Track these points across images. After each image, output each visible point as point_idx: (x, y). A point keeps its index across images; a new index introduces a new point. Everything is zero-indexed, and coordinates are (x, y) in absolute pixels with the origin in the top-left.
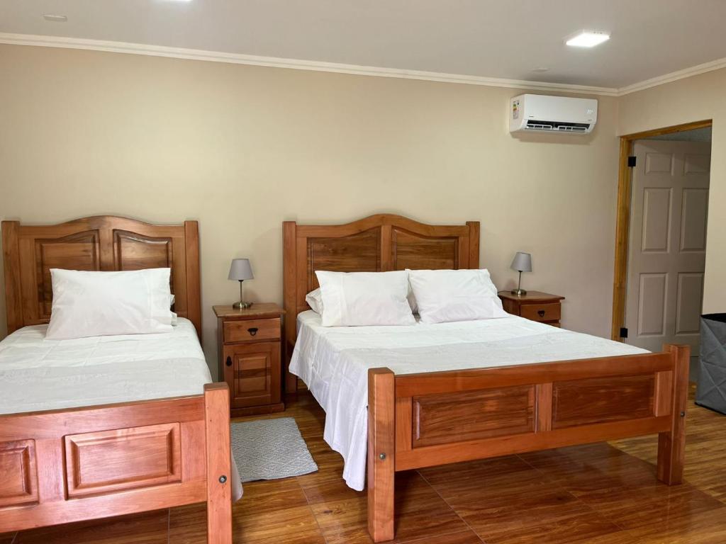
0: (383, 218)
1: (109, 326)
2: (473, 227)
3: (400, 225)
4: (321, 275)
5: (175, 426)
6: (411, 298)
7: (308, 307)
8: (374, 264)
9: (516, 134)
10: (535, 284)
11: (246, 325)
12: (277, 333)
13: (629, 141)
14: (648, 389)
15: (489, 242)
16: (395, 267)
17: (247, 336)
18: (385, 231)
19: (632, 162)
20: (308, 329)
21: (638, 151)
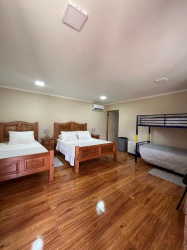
0: (72, 123)
1: (22, 142)
2: (86, 124)
3: (75, 124)
4: (62, 132)
5: (44, 157)
6: (77, 136)
7: (58, 138)
8: (70, 130)
9: (93, 110)
10: (95, 133)
11: (48, 141)
12: (54, 142)
13: (108, 112)
14: (112, 147)
15: (89, 127)
16: (74, 130)
17: (48, 143)
18: (72, 124)
19: (108, 115)
20: (59, 142)
21: (109, 113)
